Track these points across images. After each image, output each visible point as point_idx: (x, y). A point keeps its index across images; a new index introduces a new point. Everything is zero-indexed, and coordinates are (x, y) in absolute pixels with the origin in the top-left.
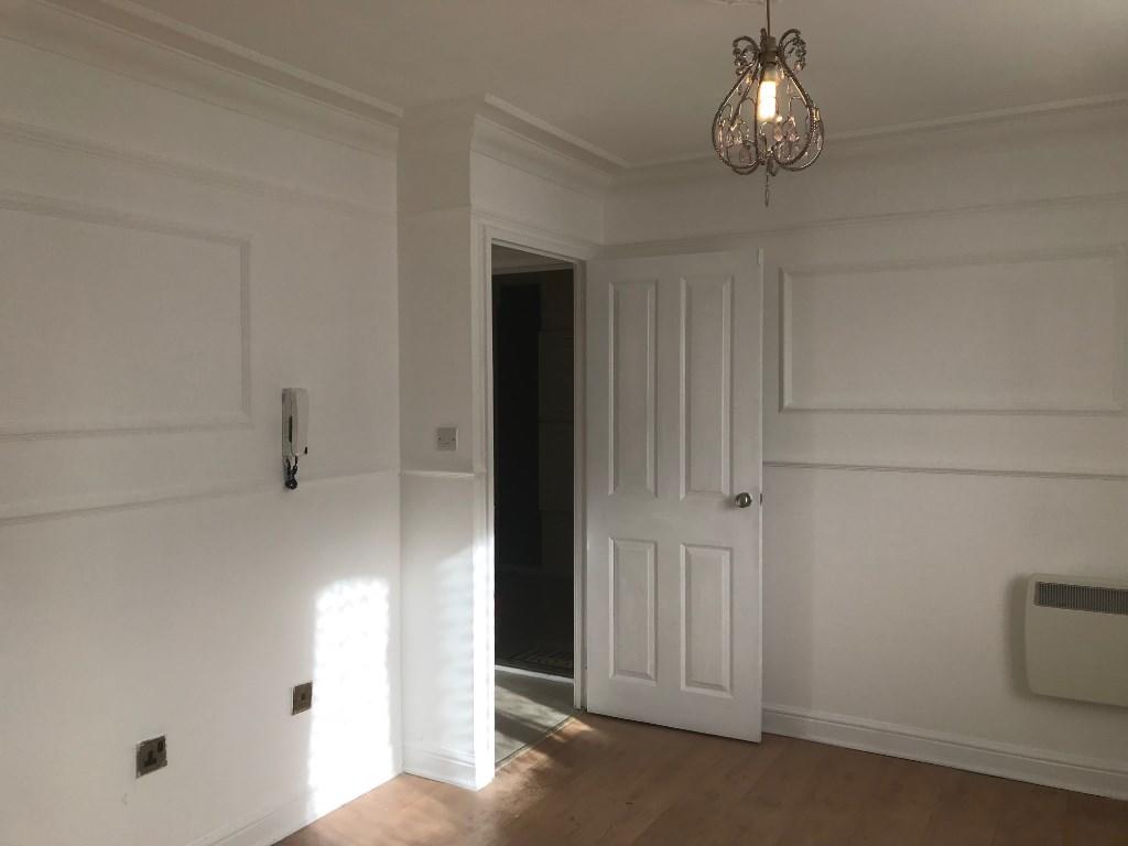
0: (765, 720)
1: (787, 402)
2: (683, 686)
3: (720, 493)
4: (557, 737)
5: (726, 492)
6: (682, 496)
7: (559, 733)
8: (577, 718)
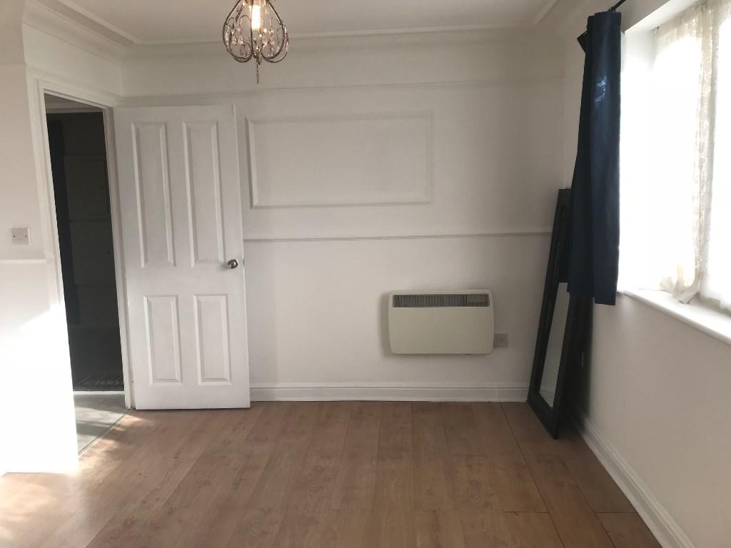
0: (252, 395)
1: (255, 202)
2: (200, 382)
3: (218, 260)
4: (118, 429)
5: (221, 259)
6: (193, 264)
7: (119, 426)
8: (130, 414)
